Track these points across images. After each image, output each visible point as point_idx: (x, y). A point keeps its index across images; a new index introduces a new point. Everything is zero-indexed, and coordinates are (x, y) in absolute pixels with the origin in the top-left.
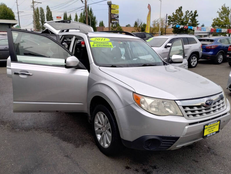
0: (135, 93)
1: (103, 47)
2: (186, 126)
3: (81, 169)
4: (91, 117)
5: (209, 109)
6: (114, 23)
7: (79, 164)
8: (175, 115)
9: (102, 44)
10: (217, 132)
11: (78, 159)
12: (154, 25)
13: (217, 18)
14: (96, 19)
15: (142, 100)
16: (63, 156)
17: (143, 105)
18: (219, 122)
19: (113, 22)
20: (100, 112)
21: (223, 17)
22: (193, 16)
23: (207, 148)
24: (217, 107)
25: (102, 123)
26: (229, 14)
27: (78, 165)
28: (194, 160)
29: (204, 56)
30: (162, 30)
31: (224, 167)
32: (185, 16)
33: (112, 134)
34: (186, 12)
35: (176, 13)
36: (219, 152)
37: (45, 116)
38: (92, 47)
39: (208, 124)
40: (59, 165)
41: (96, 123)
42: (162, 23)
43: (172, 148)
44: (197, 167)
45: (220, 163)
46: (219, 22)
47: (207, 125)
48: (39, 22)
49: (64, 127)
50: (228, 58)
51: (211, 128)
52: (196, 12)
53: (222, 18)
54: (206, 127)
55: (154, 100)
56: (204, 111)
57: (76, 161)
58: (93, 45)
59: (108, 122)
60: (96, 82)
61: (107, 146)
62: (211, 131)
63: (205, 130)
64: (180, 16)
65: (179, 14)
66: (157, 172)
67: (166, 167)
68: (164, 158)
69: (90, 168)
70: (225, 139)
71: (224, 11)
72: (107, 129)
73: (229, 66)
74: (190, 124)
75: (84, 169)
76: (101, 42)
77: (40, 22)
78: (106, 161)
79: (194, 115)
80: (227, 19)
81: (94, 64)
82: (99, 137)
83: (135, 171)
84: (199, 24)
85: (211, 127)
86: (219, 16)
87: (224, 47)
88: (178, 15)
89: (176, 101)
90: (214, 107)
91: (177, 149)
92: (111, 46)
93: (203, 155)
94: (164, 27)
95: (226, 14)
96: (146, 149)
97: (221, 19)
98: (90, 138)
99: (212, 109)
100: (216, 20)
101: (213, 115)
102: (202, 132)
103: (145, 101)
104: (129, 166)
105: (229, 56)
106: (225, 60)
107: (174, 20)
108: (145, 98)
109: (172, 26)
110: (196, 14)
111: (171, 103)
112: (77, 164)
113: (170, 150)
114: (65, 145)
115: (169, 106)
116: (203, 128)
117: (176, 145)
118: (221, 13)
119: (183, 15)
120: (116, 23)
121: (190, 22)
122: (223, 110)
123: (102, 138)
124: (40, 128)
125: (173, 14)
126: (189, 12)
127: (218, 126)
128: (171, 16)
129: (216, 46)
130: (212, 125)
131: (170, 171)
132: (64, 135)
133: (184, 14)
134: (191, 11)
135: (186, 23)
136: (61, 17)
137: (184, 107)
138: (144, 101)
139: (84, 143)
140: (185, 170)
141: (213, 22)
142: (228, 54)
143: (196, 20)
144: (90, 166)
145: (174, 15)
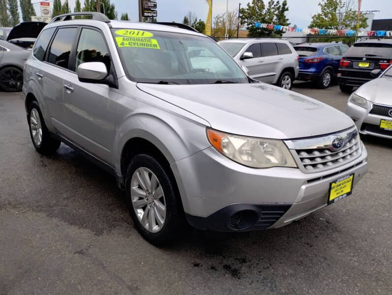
0: (211, 128)
1: (141, 47)
2: (302, 185)
3: (110, 273)
4: (124, 178)
5: (337, 154)
6: (148, 16)
7: (105, 265)
8: (283, 165)
9: (139, 42)
10: (349, 194)
11: (102, 257)
12: (217, 23)
13: (319, 14)
14: (115, 10)
15: (224, 141)
16: (73, 252)
17: (225, 151)
18: (352, 176)
19: (146, 14)
20: (141, 168)
21: (328, 13)
22: (281, 10)
23: (325, 222)
24: (349, 152)
25: (147, 187)
26: (337, 7)
27: (104, 268)
28: (308, 244)
29: (301, 76)
30: (230, 32)
31: (357, 252)
32: (268, 9)
33: (167, 207)
34: (269, 3)
35: (253, 5)
36: (344, 227)
37: (31, 180)
38: (119, 46)
39: (337, 181)
40: (66, 270)
41: (133, 188)
42: (230, 21)
43: (277, 225)
44: (314, 254)
45: (350, 246)
46: (322, 22)
47: (335, 182)
48: (6, 11)
49: (70, 200)
50: (340, 78)
51: (340, 187)
52: (285, 4)
53: (326, 15)
54: (333, 185)
55: (245, 141)
56: (329, 158)
57: (99, 261)
58: (123, 44)
59: (158, 186)
60: (132, 111)
61: (157, 229)
62: (339, 193)
63: (332, 191)
64: (260, 10)
65: (257, 5)
66: (250, 267)
67: (262, 259)
68: (258, 244)
69: (127, 271)
70: (352, 206)
71: (330, 3)
72: (156, 199)
73: (341, 91)
74: (310, 181)
75: (116, 273)
76: (137, 39)
77: (8, 12)
78: (156, 256)
79: (314, 166)
80: (334, 17)
81: (125, 78)
82: (140, 213)
83: (211, 270)
84: (290, 24)
85: (340, 185)
86: (322, 11)
87: (332, 60)
88: (256, 8)
89: (285, 141)
90: (343, 152)
91: (285, 225)
92: (155, 45)
93: (320, 234)
94: (234, 27)
95: (332, 7)
96: (233, 229)
97: (324, 17)
98: (122, 216)
99: (341, 155)
100: (317, 18)
101: (342, 165)
102: (326, 194)
103: (229, 143)
104: (198, 261)
105: (341, 75)
106: (333, 83)
107: (250, 17)
108: (229, 138)
109: (247, 26)
110: (286, 7)
111: (275, 145)
112: (102, 265)
113: (273, 228)
114: (74, 233)
115: (271, 151)
116: (328, 187)
117: (285, 220)
118: (325, 6)
119: (264, 9)
120: (153, 16)
121: (276, 21)
122: (357, 156)
123: (147, 216)
124: (21, 203)
125: (248, 5)
126: (275, 3)
127: (350, 183)
128: (244, 8)
129: (320, 59)
130: (341, 182)
131: (270, 265)
132: (72, 214)
133: (267, 6)
134: (277, 1)
135: (269, 21)
136: (48, 4)
137: (299, 151)
138: (227, 142)
139: (112, 226)
140: (295, 261)
141: (312, 20)
142: (340, 72)
143: (285, 17)
144: (127, 267)
145: (250, 7)
